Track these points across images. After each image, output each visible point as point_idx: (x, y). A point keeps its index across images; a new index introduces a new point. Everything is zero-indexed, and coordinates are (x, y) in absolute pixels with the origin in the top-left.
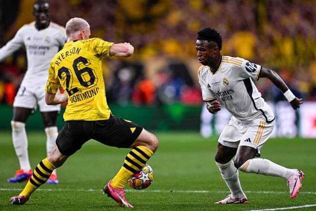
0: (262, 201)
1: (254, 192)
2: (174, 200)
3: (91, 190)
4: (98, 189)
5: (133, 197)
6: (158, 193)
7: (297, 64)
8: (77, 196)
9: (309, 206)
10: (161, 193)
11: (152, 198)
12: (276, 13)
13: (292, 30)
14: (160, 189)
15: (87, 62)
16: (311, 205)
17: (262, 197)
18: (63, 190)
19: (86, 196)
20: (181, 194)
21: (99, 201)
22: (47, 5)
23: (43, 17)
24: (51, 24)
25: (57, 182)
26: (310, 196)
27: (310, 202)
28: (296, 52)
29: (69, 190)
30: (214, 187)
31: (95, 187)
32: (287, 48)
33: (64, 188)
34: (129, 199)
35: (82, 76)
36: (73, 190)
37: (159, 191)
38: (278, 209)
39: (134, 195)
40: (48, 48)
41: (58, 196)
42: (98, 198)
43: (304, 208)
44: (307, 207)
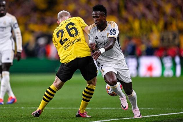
0: (122, 113)
1: (117, 108)
2: (71, 113)
3: (23, 108)
4: (27, 107)
5: (47, 111)
6: (61, 109)
7: (142, 34)
8: (15, 111)
9: (149, 116)
10: (63, 109)
11: (58, 112)
12: (130, 5)
13: (139, 15)
14: (63, 107)
15: (74, 25)
16: (150, 116)
17: (122, 111)
18: (7, 108)
19: (19, 111)
20: (75, 110)
21: (27, 114)
22: (4, 2)
23: (2, 9)
24: (7, 14)
25: (3, 103)
26: (150, 111)
27: (150, 114)
28: (141, 27)
29: (10, 108)
30: (94, 106)
31: (25, 106)
32: (136, 25)
33: (7, 106)
34: (45, 113)
35: (71, 32)
36: (12, 108)
37: (62, 108)
38: (131, 118)
39: (48, 111)
40: (5, 28)
41: (4, 111)
42: (26, 113)
43: (146, 117)
44: (148, 117)
